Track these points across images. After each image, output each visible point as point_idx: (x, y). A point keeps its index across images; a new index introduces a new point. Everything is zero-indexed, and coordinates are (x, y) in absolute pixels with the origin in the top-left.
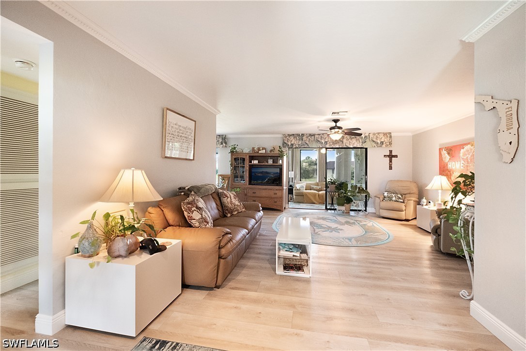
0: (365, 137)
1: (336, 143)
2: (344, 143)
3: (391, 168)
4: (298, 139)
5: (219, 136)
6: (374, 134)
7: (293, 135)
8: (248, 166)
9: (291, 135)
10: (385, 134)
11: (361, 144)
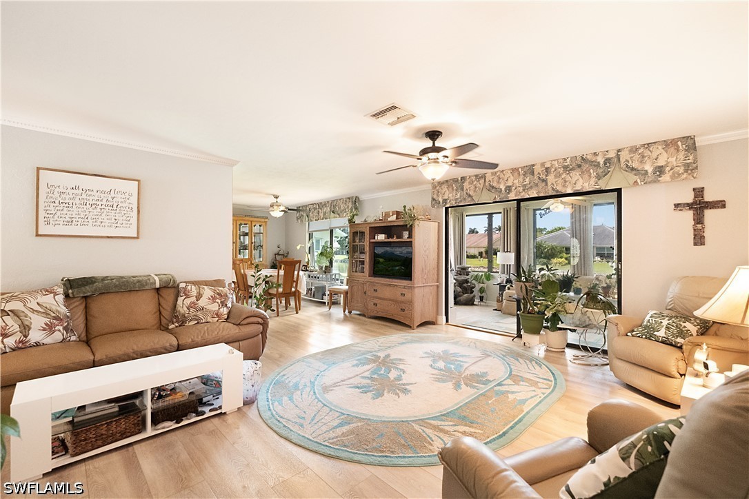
0: (607, 161)
1: (531, 188)
2: (549, 184)
3: (699, 239)
4: (455, 188)
5: (349, 198)
6: (634, 150)
7: (447, 181)
8: (368, 243)
9: (443, 183)
10: (669, 144)
11: (593, 181)
